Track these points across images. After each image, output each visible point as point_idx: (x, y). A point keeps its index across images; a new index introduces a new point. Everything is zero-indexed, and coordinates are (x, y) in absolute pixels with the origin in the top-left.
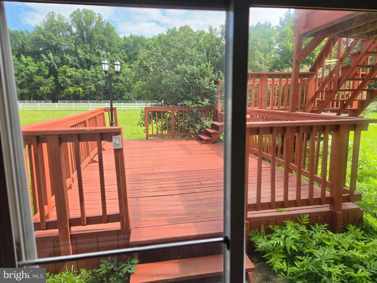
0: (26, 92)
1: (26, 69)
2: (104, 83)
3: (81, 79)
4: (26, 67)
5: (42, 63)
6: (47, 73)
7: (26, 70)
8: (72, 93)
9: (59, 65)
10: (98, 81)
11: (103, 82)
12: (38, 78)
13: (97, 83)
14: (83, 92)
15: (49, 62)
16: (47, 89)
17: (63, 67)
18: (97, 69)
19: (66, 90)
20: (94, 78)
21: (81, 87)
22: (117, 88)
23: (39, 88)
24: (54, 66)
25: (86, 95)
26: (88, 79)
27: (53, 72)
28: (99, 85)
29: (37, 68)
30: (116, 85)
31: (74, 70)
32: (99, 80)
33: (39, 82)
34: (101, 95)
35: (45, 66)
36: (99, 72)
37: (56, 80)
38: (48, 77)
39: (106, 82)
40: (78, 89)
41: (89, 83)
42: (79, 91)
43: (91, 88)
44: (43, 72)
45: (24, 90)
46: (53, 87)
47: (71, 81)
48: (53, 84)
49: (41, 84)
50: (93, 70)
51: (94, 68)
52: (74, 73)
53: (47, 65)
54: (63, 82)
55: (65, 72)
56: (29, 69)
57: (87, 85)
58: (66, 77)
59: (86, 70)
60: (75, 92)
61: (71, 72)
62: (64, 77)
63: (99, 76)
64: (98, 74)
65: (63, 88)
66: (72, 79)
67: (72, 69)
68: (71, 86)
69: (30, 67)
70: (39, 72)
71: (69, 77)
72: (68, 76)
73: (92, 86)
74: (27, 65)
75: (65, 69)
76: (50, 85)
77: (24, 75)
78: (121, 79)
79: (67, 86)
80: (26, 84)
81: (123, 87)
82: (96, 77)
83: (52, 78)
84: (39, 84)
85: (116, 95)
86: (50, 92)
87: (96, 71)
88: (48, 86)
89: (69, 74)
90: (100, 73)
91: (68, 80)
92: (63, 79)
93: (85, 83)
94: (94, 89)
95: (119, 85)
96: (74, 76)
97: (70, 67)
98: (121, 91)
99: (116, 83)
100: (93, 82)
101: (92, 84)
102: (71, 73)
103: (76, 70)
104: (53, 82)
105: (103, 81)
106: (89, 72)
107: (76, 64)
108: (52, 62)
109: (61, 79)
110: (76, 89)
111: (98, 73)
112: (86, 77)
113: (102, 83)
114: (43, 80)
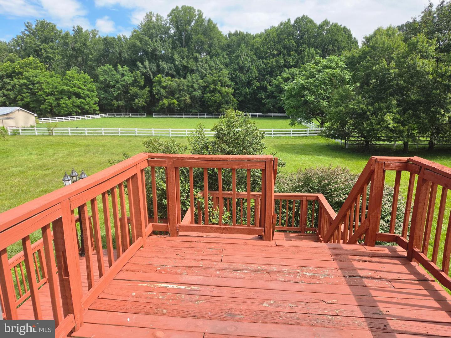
0: (122, 104)
1: (122, 79)
2: (201, 93)
3: (176, 89)
4: (122, 77)
5: (138, 72)
6: (142, 83)
7: (122, 81)
8: (166, 105)
9: (155, 74)
10: (194, 92)
11: (199, 92)
12: (134, 90)
13: (192, 94)
14: (178, 104)
15: (144, 72)
16: (142, 101)
17: (158, 76)
18: (193, 77)
19: (161, 103)
20: (190, 88)
21: (175, 99)
22: (213, 100)
23: (134, 100)
24: (150, 75)
25: (181, 108)
26: (183, 90)
27: (149, 82)
28: (194, 96)
29: (133, 79)
30: (212, 96)
31: (169, 80)
32: (195, 90)
33: (134, 93)
34: (197, 108)
35: (141, 76)
36: (195, 81)
37: (151, 92)
38: (142, 88)
39: (202, 92)
40: (172, 101)
41: (184, 94)
42: (173, 103)
43: (186, 100)
44: (139, 82)
45: (120, 102)
46: (148, 99)
47: (166, 92)
48: (148, 95)
49: (136, 96)
50: (189, 78)
51: (191, 76)
52: (170, 82)
53: (142, 75)
54: (157, 94)
55: (160, 82)
56: (125, 80)
57: (182, 96)
58: (161, 87)
59: (182, 79)
60: (170, 105)
61: (166, 81)
62: (159, 88)
63: (195, 86)
64: (194, 83)
65: (158, 100)
66: (167, 90)
67: (167, 78)
68: (165, 97)
69: (126, 78)
70: (135, 83)
71: (164, 88)
72: (163, 86)
73: (187, 98)
74: (123, 75)
75: (160, 79)
76: (145, 96)
77: (120, 86)
78: (219, 89)
79: (160, 99)
80: (122, 96)
81: (221, 98)
82: (192, 87)
83: (147, 89)
84: (135, 96)
85: (212, 108)
86: (145, 104)
87: (192, 79)
88: (143, 98)
89: (164, 84)
90: (197, 81)
91: (163, 91)
92: (158, 89)
93: (181, 94)
94: (189, 101)
95: (215, 96)
96: (169, 86)
97: (166, 76)
98: (218, 103)
99: (213, 94)
100: (189, 92)
101: (187, 95)
102: (167, 83)
103: (172, 79)
104: (148, 94)
105: (199, 91)
106: (184, 81)
107: (172, 72)
108: (148, 71)
109: (156, 90)
110: (170, 101)
111: (194, 82)
112: (181, 88)
113: (197, 93)
114: (138, 91)
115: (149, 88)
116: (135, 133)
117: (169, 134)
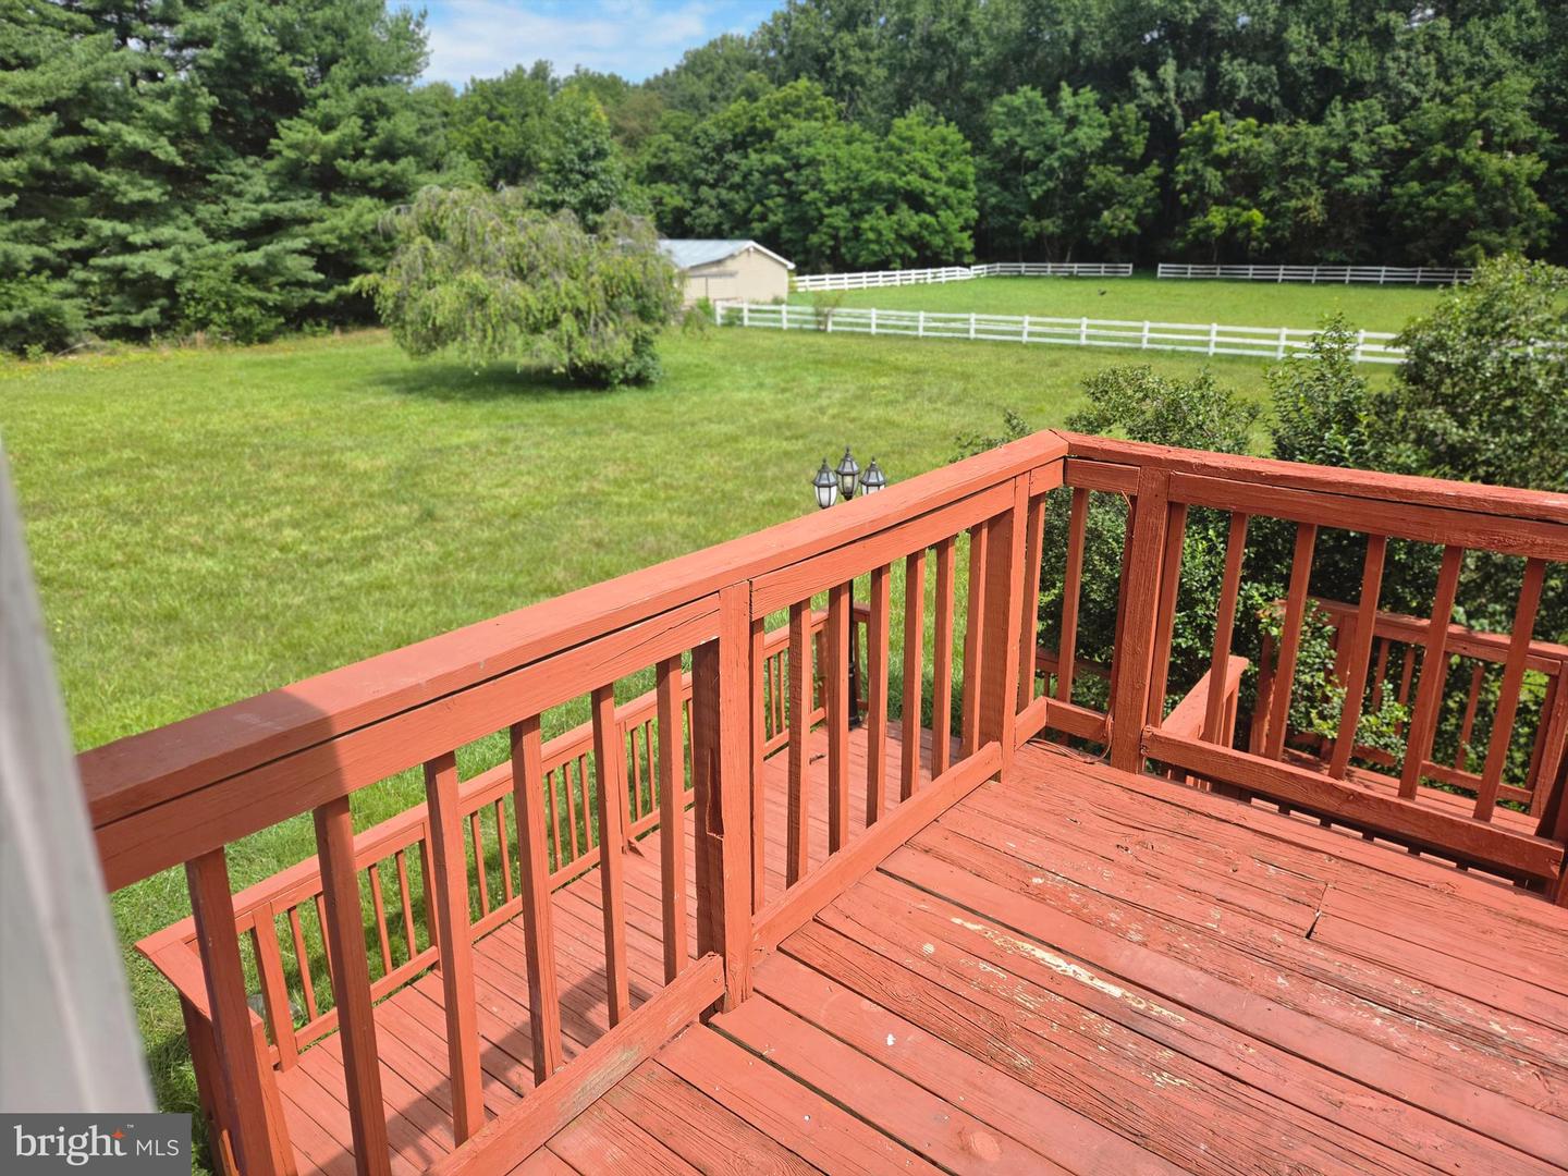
0: (1051, 229)
1: (1067, 139)
2: (1378, 180)
3: (1270, 167)
4: (1068, 131)
5: (1131, 107)
6: (1139, 150)
7: (1065, 145)
8: (1218, 231)
9: (1192, 111)
10: (1348, 175)
11: (1369, 177)
12: (1103, 175)
13: (1337, 187)
14: (1265, 229)
15: (1154, 104)
16: (1127, 217)
17: (1205, 117)
18: (1356, 115)
19: (1198, 222)
20: (1333, 162)
21: (1258, 206)
22: (1433, 209)
23: (1097, 215)
24: (1172, 116)
25: (1276, 244)
26: (1301, 170)
27: (1164, 140)
28: (1346, 192)
29: (1107, 134)
30: (1431, 192)
31: (1247, 131)
32: (1353, 169)
33: (1103, 189)
34: (1347, 242)
35: (1138, 123)
36: (1359, 128)
37: (1164, 181)
38: (1134, 167)
39: (1384, 177)
40: (1245, 215)
41: (1302, 186)
42: (1249, 224)
43: (1305, 209)
44: (1126, 146)
45: (1046, 223)
46: (1149, 211)
47: (1226, 180)
48: (1151, 195)
49: (1107, 197)
50: (1337, 120)
51: (1345, 109)
52: (1247, 141)
53: (1145, 117)
54: (1187, 188)
55: (1208, 140)
56: (1076, 140)
57: (1290, 195)
58: (1206, 163)
59: (1302, 125)
60: (1231, 230)
61: (1236, 136)
62: (1199, 166)
63: (1360, 150)
64: (1354, 140)
65: (1190, 212)
66: (1230, 172)
67: (1240, 124)
68: (1221, 201)
69: (1081, 133)
70: (1112, 150)
71: (1220, 163)
72: (1218, 156)
73: (1311, 202)
74: (1073, 122)
75: (1212, 127)
76: (1140, 200)
77: (1056, 164)
78: (1470, 160)
79: (1200, 207)
80: (1057, 201)
81: (1470, 201)
82: (1344, 154)
83: (1155, 170)
84: (1102, 199)
85: (1421, 243)
86: (1135, 229)
87: (1350, 123)
88: (1130, 206)
89: (1223, 149)
90: (1369, 131)
91: (1214, 179)
92: (1195, 171)
93: (1286, 188)
94: (1316, 211)
95: (1446, 194)
96: (1242, 155)
97: (1239, 115)
98: (1454, 222)
99: (1436, 184)
100: (1324, 179)
101: (1314, 189)
102: (1234, 145)
103: (1260, 126)
104: (1152, 189)
105: (1373, 173)
106: (1314, 134)
107: (1263, 98)
108: (1167, 101)
109: (1186, 172)
110: (1238, 215)
111: (1355, 136)
112: (1292, 161)
113: (1365, 181)
114: (1119, 180)
115: (1159, 166)
116: (1077, 337)
117: (1206, 344)
